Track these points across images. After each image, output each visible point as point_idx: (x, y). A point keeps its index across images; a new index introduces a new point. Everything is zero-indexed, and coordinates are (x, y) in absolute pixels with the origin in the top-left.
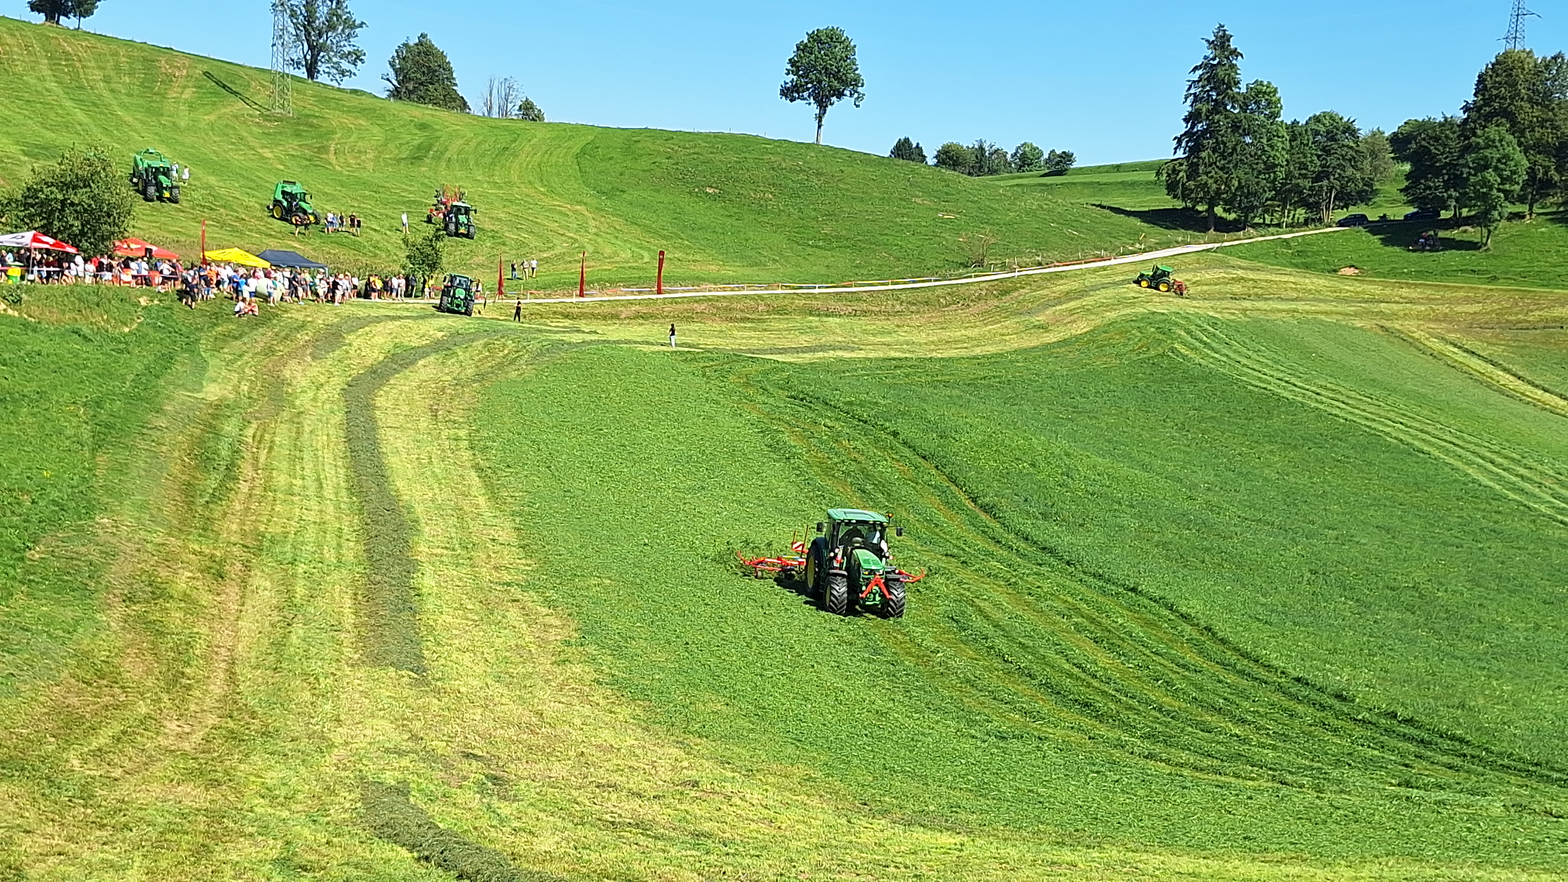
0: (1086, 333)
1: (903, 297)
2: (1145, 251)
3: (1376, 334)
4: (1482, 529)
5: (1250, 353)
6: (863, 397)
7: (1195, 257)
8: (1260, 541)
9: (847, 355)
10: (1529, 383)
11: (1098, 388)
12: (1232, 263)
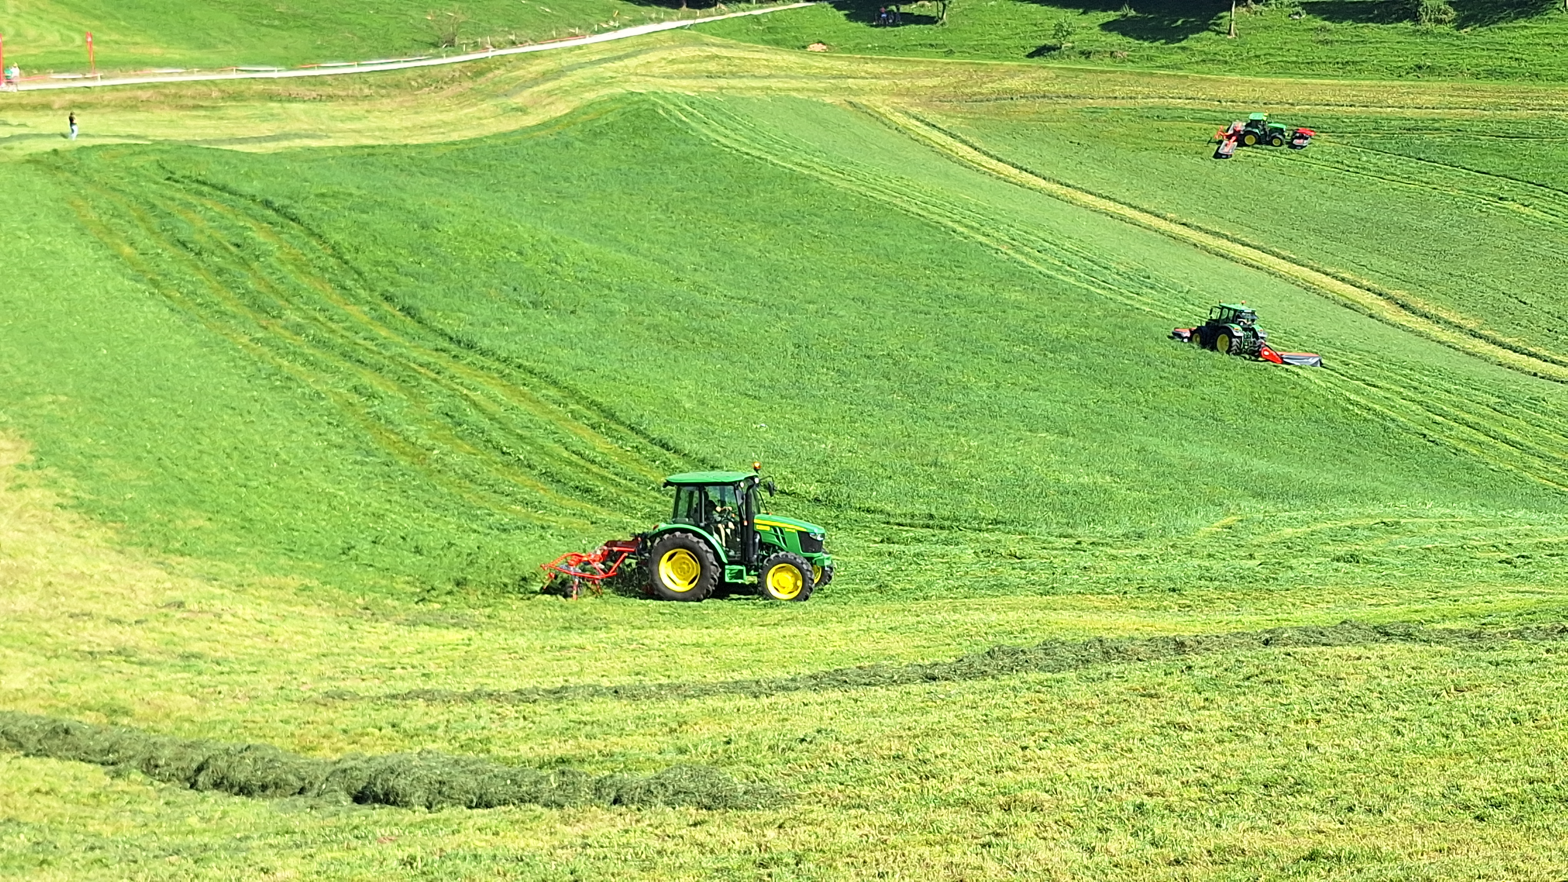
0: (566, 115)
1: (371, 80)
2: (619, 28)
3: (845, 110)
4: (947, 296)
5: (728, 132)
6: (336, 188)
7: (668, 34)
8: (746, 318)
9: (314, 143)
10: (985, 153)
11: (582, 172)
12: (706, 40)
